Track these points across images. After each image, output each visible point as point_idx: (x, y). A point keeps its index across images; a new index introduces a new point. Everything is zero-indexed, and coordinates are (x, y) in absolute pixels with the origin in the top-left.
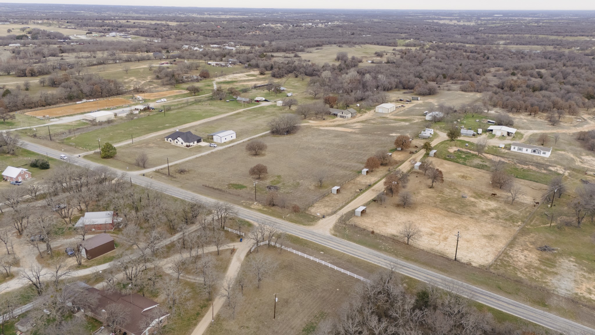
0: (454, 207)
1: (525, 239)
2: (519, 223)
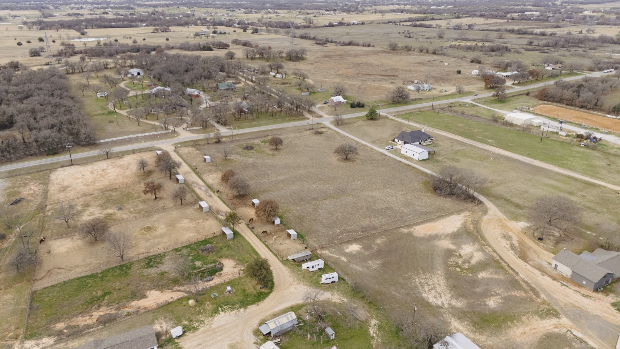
0: (114, 194)
1: (37, 202)
2: (50, 214)
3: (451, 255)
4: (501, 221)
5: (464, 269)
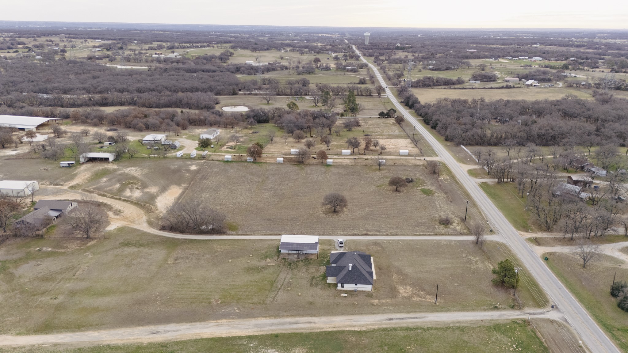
3: (142, 185)
4: (131, 222)
5: (129, 184)
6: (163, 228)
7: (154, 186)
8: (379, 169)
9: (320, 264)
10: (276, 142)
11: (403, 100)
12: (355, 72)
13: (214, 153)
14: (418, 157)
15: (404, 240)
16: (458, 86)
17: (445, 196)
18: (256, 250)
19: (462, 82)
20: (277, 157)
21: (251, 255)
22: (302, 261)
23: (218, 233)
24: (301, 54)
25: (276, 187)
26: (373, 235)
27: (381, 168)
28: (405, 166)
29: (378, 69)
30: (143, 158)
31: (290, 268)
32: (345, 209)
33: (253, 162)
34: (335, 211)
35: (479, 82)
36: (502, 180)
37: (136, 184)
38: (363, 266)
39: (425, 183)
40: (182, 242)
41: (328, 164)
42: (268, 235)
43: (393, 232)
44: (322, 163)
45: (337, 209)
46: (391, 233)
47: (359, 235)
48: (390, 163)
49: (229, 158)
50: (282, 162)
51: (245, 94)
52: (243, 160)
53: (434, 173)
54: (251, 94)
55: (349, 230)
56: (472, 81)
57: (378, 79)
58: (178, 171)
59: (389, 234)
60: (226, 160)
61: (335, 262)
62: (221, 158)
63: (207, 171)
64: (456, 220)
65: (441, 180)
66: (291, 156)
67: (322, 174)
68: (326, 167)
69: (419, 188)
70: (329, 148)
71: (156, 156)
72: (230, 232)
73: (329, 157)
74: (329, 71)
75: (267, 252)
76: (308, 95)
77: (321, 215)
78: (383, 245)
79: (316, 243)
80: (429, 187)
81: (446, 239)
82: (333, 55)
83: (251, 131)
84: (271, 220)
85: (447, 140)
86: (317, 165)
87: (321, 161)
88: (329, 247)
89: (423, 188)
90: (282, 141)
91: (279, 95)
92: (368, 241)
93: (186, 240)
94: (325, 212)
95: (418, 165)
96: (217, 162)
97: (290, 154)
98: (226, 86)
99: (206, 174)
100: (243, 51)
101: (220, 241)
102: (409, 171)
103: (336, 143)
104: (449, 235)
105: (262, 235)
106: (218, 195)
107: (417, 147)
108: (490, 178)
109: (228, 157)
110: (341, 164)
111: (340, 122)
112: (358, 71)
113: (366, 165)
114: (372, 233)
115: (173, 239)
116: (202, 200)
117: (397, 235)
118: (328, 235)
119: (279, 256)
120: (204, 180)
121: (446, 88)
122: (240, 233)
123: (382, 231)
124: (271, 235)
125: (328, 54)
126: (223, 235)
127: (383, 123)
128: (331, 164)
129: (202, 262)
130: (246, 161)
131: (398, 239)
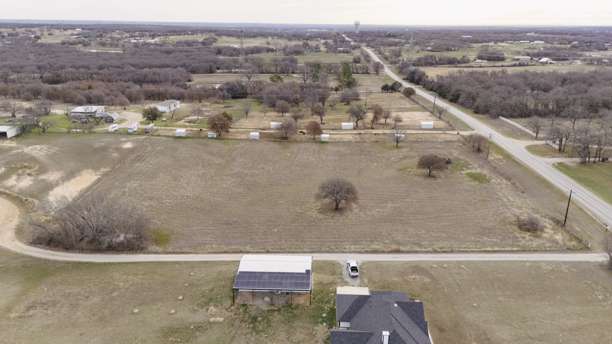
3: (40, 169)
5: (21, 168)
6: (37, 242)
7: (58, 171)
8: (397, 146)
9: (316, 319)
10: (252, 117)
11: (406, 77)
12: (347, 53)
13: (162, 128)
14: (447, 130)
15: (469, 263)
16: (463, 65)
17: (509, 183)
18: (191, 285)
19: (468, 61)
20: (250, 132)
21: (181, 297)
22: (279, 310)
23: (130, 250)
24: (289, 40)
25: (246, 171)
26: (408, 252)
27: (399, 145)
28: (432, 142)
29: (372, 51)
30: (60, 134)
31: (253, 328)
32: (354, 206)
33: (216, 138)
34: (337, 209)
35: (486, 61)
36: (587, 159)
37: (30, 168)
38: (411, 331)
39: (471, 165)
40: (61, 267)
41: (323, 140)
42: (221, 253)
43: (444, 245)
44: (314, 139)
45: (340, 206)
46: (440, 248)
47: (383, 252)
48: (411, 138)
49: (182, 133)
50: (258, 138)
51: (223, 73)
52: (203, 136)
53: (479, 150)
54: (231, 72)
55: (364, 242)
56: (478, 61)
57: (374, 59)
58: (104, 149)
59: (438, 250)
60: (178, 135)
61: (347, 318)
62: (170, 134)
63: (146, 150)
64: (547, 224)
65: (492, 160)
66: (271, 131)
67: (314, 154)
68: (320, 144)
69: (463, 172)
70: (323, 122)
71: (78, 130)
72: (153, 248)
73: (324, 131)
74: (319, 53)
75: (212, 290)
76: (296, 73)
77: (315, 214)
78: (433, 273)
79: (308, 272)
80: (479, 170)
81: (547, 259)
82: (323, 41)
83: (222, 106)
84: (231, 225)
85: (476, 112)
86: (307, 142)
87: (312, 137)
88: (331, 278)
89: (469, 171)
90: (261, 115)
91: (263, 73)
92: (404, 263)
93: (68, 263)
94: (322, 211)
95: (451, 141)
96: (164, 138)
97: (270, 129)
98: (202, 63)
99: (143, 154)
100: (228, 38)
101: (130, 266)
102: (441, 148)
103: (331, 117)
104: (546, 251)
105: (210, 253)
106: (152, 184)
107: (442, 120)
108: (565, 157)
109: (181, 131)
110: (341, 140)
111: (334, 96)
112: (350, 52)
113: (377, 142)
114: (408, 248)
115: (46, 261)
116: (125, 192)
117: (452, 252)
118: (328, 252)
119: (234, 299)
120: (138, 161)
121: (450, 67)
122: (170, 250)
123: (423, 243)
124: (226, 252)
125: (317, 40)
126: (140, 253)
127: (388, 97)
128: (327, 140)
129: (79, 314)
130: (207, 137)
131: (456, 259)
